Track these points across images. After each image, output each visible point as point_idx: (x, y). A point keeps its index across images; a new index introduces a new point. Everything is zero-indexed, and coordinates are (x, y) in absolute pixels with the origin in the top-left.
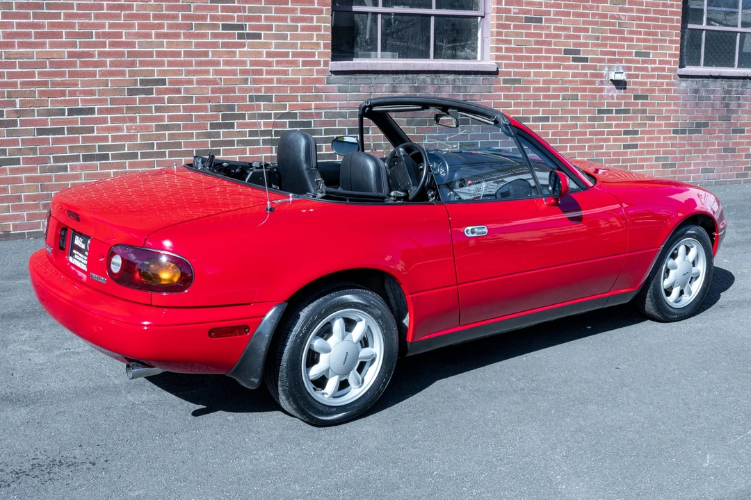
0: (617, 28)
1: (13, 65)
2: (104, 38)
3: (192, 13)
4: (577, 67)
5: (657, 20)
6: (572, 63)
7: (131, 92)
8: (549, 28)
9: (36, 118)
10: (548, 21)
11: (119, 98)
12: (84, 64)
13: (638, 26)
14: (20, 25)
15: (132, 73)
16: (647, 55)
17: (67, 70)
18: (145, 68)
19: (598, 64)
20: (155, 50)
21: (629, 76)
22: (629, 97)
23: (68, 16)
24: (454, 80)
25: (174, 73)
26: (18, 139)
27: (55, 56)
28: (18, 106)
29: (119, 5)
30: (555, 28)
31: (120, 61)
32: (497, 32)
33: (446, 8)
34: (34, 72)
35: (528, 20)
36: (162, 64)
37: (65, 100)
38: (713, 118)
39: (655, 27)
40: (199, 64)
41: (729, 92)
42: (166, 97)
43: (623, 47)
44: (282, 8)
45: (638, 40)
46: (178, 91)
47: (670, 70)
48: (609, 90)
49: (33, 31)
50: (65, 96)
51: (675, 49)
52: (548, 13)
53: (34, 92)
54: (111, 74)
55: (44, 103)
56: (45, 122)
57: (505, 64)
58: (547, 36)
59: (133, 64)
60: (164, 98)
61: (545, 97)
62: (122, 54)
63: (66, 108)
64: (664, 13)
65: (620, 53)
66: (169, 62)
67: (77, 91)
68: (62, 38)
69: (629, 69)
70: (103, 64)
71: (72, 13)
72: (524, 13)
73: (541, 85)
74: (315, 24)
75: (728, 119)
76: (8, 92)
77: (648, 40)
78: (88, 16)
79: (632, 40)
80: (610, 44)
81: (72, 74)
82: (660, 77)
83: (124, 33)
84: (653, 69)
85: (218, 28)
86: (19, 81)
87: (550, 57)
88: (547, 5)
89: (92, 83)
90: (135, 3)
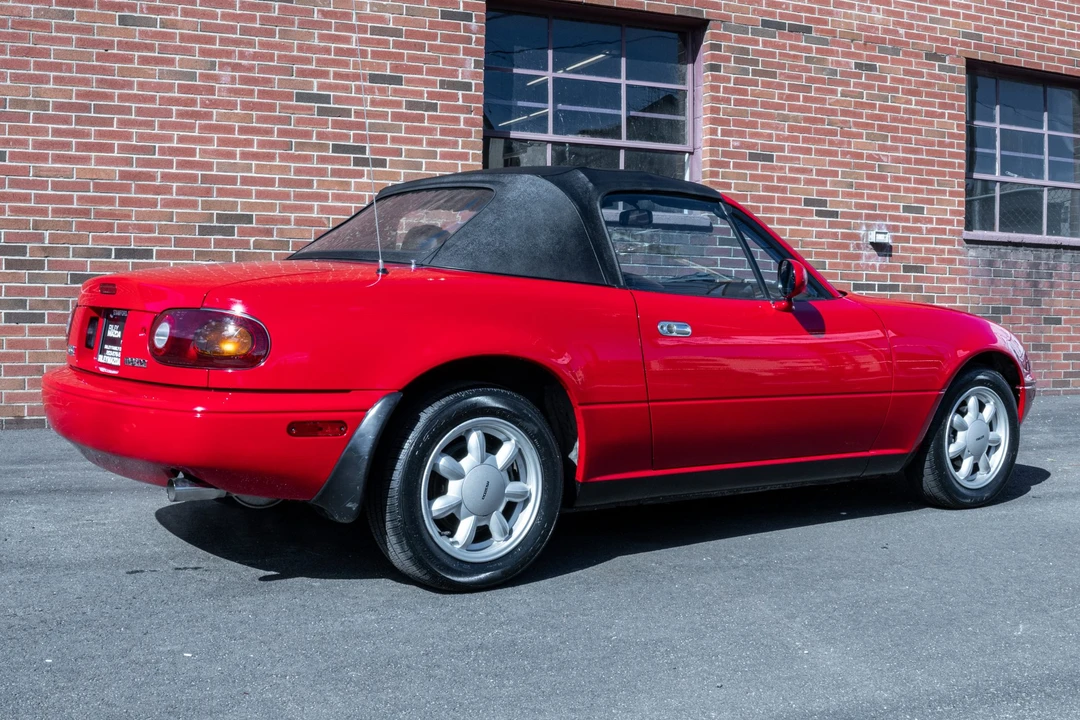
0: (877, 172)
1: (43, 185)
2: (170, 155)
3: (292, 127)
4: (822, 224)
5: (931, 163)
6: (815, 218)
7: (204, 230)
8: (782, 169)
9: (71, 259)
10: (780, 159)
11: (187, 239)
12: (141, 189)
13: (906, 171)
14: (56, 132)
15: (207, 205)
16: (920, 210)
17: (117, 195)
18: (225, 199)
19: (853, 221)
20: (239, 174)
21: (895, 239)
22: (896, 268)
23: (122, 123)
24: (652, 236)
25: (265, 207)
26: (44, 288)
27: (103, 175)
28: (47, 241)
29: (193, 111)
30: (792, 170)
31: (190, 188)
32: (712, 172)
33: (641, 139)
34: (72, 197)
35: (753, 156)
36: (248, 194)
37: (112, 237)
38: (1015, 302)
39: (929, 173)
40: (299, 196)
41: (1036, 266)
42: (252, 239)
43: (885, 198)
44: (416, 127)
45: (907, 190)
46: (269, 233)
47: (952, 232)
48: (869, 258)
49: (74, 140)
50: (112, 231)
51: (958, 203)
52: (782, 149)
53: (71, 223)
54: (177, 204)
55: (85, 240)
56: (83, 266)
58: (780, 179)
59: (208, 192)
60: (248, 241)
62: (193, 178)
63: (113, 248)
64: (941, 154)
65: (882, 207)
66: (258, 192)
67: (130, 224)
68: (113, 152)
69: (895, 229)
70: (168, 190)
71: (130, 120)
72: (748, 148)
74: (460, 150)
75: (1038, 303)
76: (35, 221)
77: (921, 191)
78: (150, 125)
79: (898, 189)
80: (868, 194)
81: (124, 202)
82: (938, 241)
83: (198, 151)
84: (930, 231)
85: (327, 150)
86: (50, 207)
87: (785, 209)
88: (779, 138)
89: (151, 216)
90: (215, 111)
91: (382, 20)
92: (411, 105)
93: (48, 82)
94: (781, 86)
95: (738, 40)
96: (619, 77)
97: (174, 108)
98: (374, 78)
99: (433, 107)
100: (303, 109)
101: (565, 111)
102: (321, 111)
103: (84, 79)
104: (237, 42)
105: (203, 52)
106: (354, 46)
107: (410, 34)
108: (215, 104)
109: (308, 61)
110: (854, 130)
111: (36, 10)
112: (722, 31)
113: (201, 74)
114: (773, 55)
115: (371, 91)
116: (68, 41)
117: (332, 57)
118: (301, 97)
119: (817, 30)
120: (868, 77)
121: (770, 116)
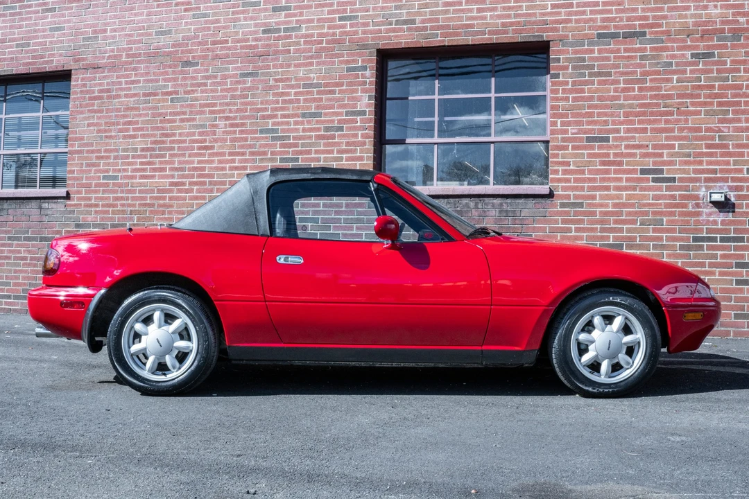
0: (717, 142)
1: (134, 191)
2: (193, 171)
3: (257, 150)
4: (659, 189)
6: (652, 184)
8: (617, 147)
12: (179, 191)
14: (142, 163)
17: (168, 195)
19: (691, 185)
20: (228, 180)
21: (738, 197)
22: (741, 223)
23: (171, 156)
24: (501, 204)
27: (162, 185)
29: (205, 146)
30: (627, 147)
31: (203, 189)
32: (552, 154)
33: (506, 135)
34: (146, 197)
35: (590, 139)
37: (165, 218)
43: (727, 163)
44: (329, 142)
48: (710, 214)
49: (149, 167)
50: (165, 214)
52: (618, 131)
57: (562, 187)
58: (616, 155)
59: (212, 191)
61: (616, 222)
62: (204, 183)
65: (724, 171)
68: (166, 172)
69: (738, 189)
70: (192, 191)
71: (174, 153)
72: (585, 133)
73: (610, 209)
74: (358, 154)
76: (131, 210)
78: (184, 155)
79: (740, 154)
80: (707, 161)
83: (207, 168)
85: (276, 162)
86: (137, 203)
87: (621, 178)
88: (614, 123)
89: (183, 205)
90: (216, 145)
91: (309, 78)
92: (327, 129)
93: (138, 138)
94: (618, 82)
95: (576, 52)
96: (490, 92)
97: (196, 145)
98: (304, 115)
99: (341, 129)
100: (263, 138)
101: (447, 121)
102: (274, 139)
103: (154, 134)
104: (228, 104)
105: (211, 112)
106: (293, 98)
107: (327, 85)
108: (216, 141)
109: (266, 109)
110: (691, 108)
111: (134, 101)
112: (561, 48)
113: (209, 125)
114: (608, 59)
115: (302, 123)
116: (146, 115)
117: (280, 105)
118: (262, 131)
119: (652, 33)
120: (705, 64)
121: (606, 107)
